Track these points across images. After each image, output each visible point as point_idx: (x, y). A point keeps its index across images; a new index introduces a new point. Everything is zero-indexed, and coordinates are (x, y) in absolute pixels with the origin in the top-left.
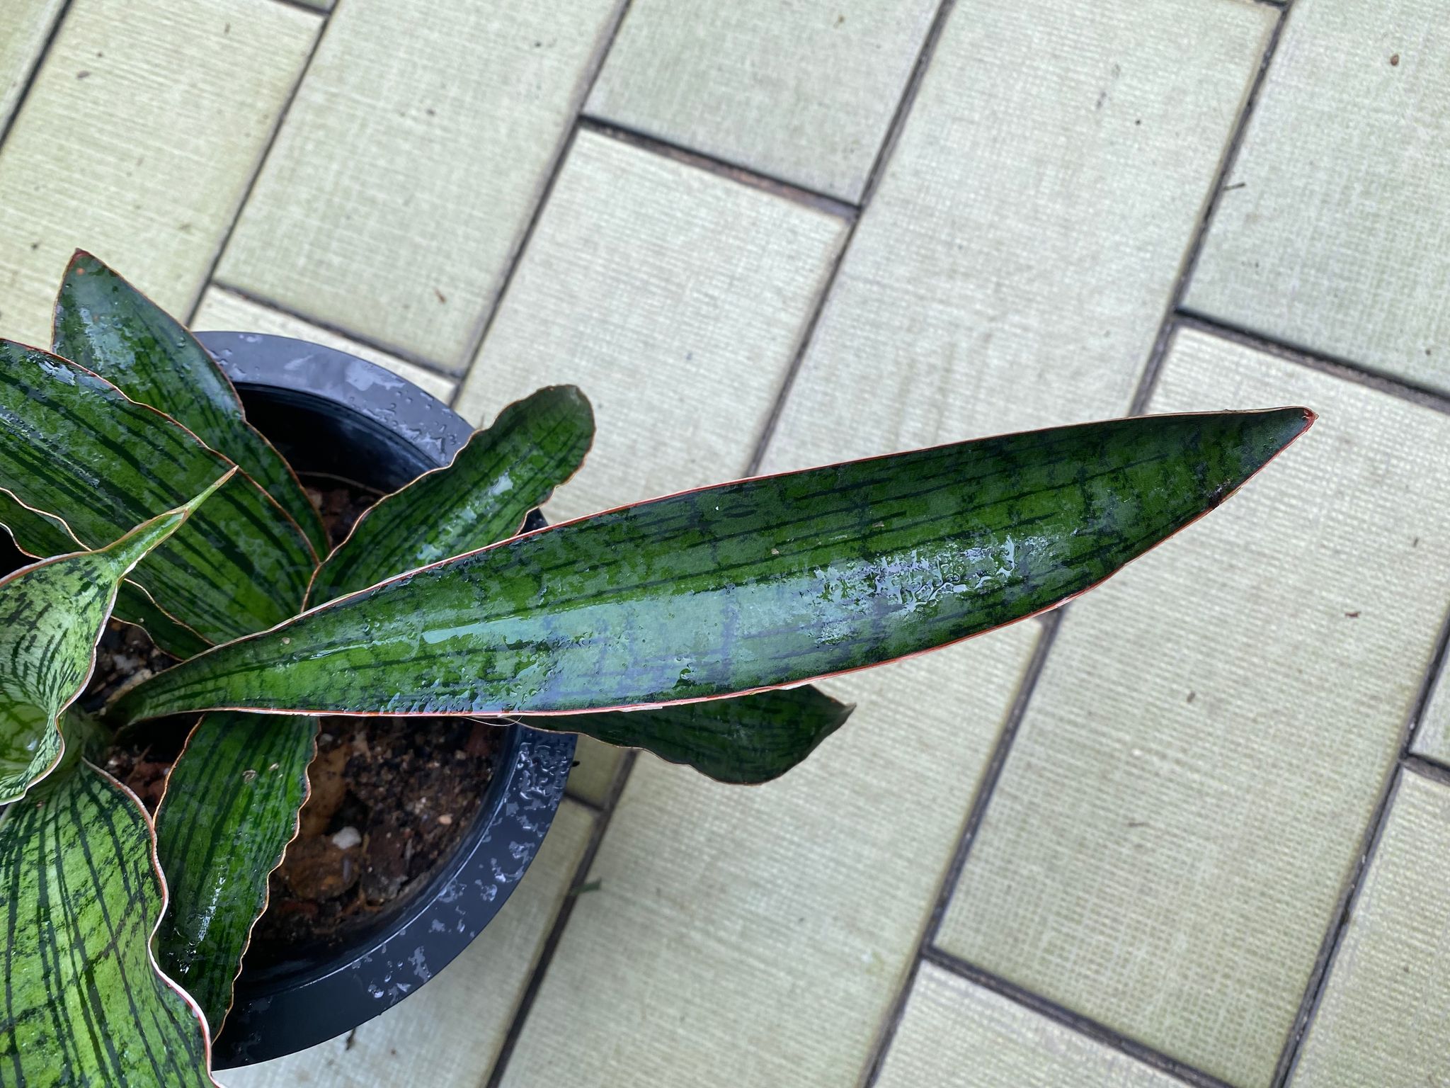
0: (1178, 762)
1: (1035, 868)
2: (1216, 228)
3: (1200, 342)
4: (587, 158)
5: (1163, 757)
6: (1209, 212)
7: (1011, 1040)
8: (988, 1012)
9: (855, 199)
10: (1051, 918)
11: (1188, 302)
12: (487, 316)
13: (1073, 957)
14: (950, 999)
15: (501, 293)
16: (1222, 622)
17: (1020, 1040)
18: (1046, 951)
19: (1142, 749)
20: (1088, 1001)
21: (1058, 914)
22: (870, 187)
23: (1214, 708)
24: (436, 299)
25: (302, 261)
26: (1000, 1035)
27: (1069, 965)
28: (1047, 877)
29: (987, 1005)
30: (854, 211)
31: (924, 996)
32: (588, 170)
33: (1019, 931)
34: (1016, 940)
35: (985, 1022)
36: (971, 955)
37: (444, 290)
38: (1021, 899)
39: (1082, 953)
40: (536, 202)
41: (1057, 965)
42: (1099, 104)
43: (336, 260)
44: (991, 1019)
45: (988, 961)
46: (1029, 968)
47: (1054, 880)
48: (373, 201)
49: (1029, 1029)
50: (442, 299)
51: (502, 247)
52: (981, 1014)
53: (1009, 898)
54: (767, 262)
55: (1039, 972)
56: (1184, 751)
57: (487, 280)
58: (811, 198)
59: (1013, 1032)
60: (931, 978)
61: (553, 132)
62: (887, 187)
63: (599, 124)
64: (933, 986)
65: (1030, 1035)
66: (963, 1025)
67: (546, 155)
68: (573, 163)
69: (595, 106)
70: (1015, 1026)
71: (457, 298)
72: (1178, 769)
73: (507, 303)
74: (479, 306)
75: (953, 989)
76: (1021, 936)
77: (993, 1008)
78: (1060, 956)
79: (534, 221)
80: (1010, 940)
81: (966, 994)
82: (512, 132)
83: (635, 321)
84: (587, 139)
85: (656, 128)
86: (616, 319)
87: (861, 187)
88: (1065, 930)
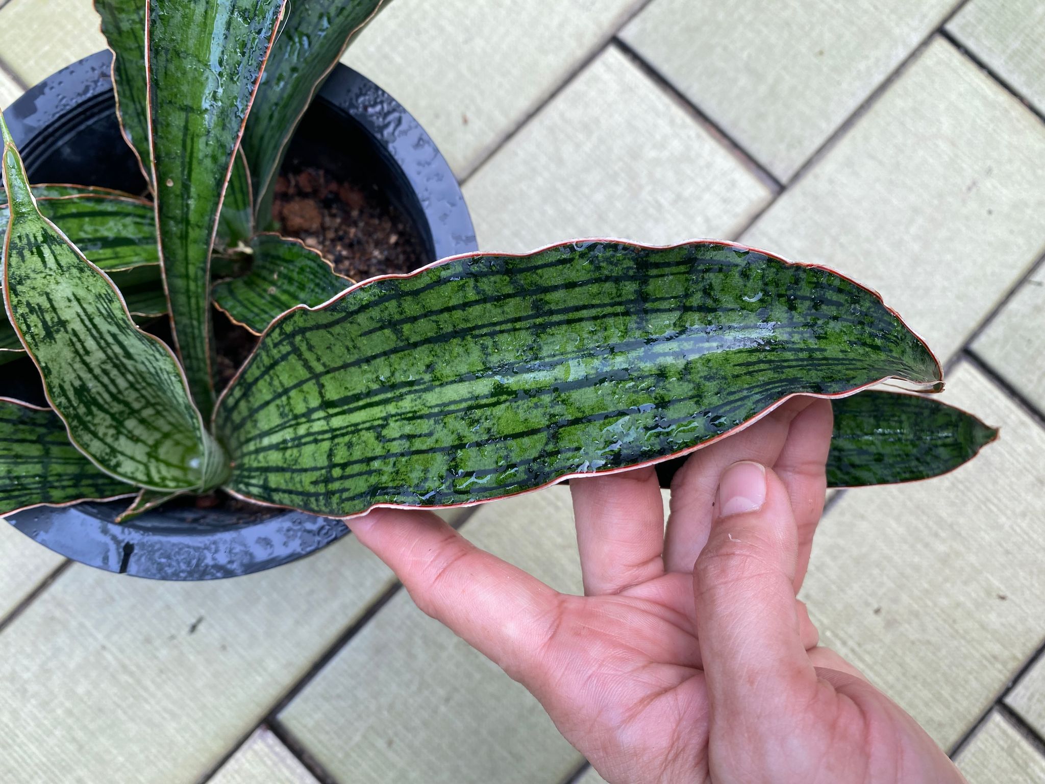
0: (853, 651)
2: (1014, 305)
3: (974, 377)
4: (609, 68)
5: (844, 643)
6: (1012, 292)
9: (784, 179)
11: (976, 347)
12: (493, 147)
15: (509, 136)
16: (917, 568)
19: (833, 632)
22: (796, 177)
23: (890, 624)
24: (460, 121)
25: (372, 49)
30: (780, 188)
32: (606, 77)
37: (469, 115)
40: (559, 82)
42: (969, 189)
43: (398, 60)
48: (442, 30)
50: (465, 121)
51: (523, 104)
54: (707, 196)
56: (859, 645)
57: (504, 123)
58: (753, 166)
61: (591, 39)
62: (808, 181)
63: (625, 48)
67: (580, 53)
68: (597, 67)
69: (628, 35)
71: (476, 124)
72: (851, 655)
73: (512, 145)
74: (490, 138)
79: (553, 95)
82: (561, 26)
83: (599, 197)
84: (613, 55)
85: (666, 69)
86: (586, 190)
87: (791, 173)
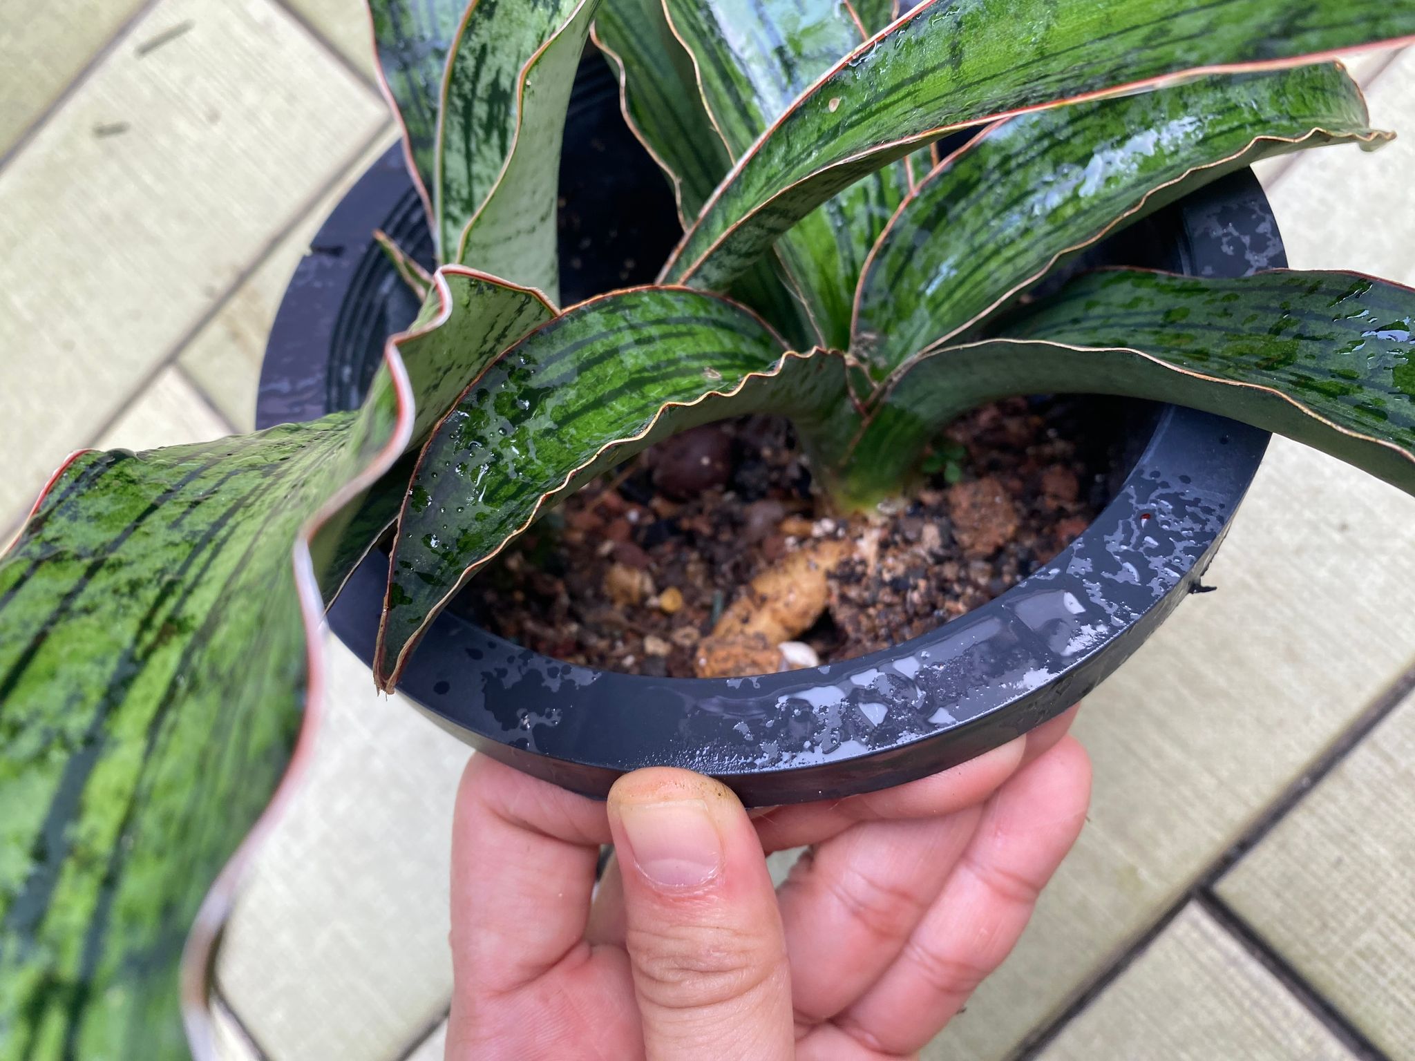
1: (1383, 851)
7: (1272, 1038)
8: (1256, 994)
10: (1382, 918)
13: (1391, 975)
14: (1211, 959)
17: (1285, 1043)
18: (1361, 954)
20: (1390, 1032)
21: (1393, 917)
26: (1260, 1026)
27: (1382, 981)
28: (1394, 866)
29: (1257, 985)
31: (1180, 943)
33: (1333, 916)
34: (1325, 926)
35: (1247, 1004)
36: (1258, 920)
38: (1350, 880)
39: (1406, 974)
41: (1368, 975)
44: (1256, 1003)
45: (1278, 936)
46: (1330, 964)
47: (1403, 874)
49: (1301, 1034)
52: (1246, 993)
53: (1335, 874)
55: (1340, 975)
59: (1279, 1029)
60: (1195, 925)
64: (1195, 935)
65: (1300, 1042)
66: (1216, 995)
70: (1285, 1024)
75: (1220, 949)
76: (1333, 924)
77: (1264, 992)
78: (1376, 968)
80: (1317, 923)
81: (1234, 962)
88: (1394, 939)
